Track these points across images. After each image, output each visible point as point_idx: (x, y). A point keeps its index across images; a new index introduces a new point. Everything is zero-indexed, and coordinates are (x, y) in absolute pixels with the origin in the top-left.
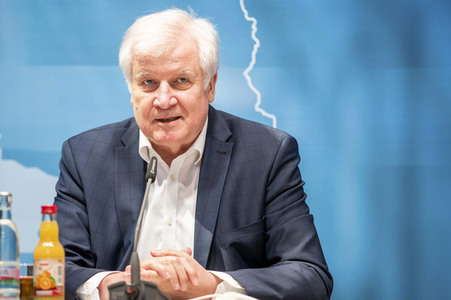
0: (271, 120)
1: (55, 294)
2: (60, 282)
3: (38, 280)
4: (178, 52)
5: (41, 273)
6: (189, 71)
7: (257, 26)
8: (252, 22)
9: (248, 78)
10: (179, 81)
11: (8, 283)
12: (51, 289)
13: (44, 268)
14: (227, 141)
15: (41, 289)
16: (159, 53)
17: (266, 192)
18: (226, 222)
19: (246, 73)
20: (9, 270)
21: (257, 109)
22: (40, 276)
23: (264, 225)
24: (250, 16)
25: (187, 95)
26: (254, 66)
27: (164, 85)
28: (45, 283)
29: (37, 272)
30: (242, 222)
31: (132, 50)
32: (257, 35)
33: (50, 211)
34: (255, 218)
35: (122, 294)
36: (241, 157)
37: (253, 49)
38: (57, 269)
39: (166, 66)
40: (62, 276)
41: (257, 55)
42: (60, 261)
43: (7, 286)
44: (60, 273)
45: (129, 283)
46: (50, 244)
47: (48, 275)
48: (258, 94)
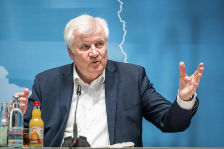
1: (39, 142)
2: (41, 137)
3: (31, 136)
5: (33, 132)
7: (126, 24)
8: (123, 23)
9: (121, 48)
11: (18, 137)
12: (37, 140)
13: (34, 130)
14: (114, 72)
15: (33, 140)
19: (120, 46)
20: (18, 131)
22: (33, 134)
24: (122, 20)
26: (124, 42)
28: (35, 137)
29: (31, 132)
32: (125, 29)
33: (37, 105)
37: (123, 35)
38: (40, 131)
40: (42, 134)
41: (125, 37)
42: (41, 127)
43: (17, 139)
44: (41, 133)
46: (37, 120)
47: (36, 133)
48: (126, 55)
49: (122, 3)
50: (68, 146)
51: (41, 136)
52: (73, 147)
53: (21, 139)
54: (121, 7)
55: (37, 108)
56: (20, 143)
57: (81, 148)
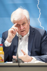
0: (43, 28)
1: (2, 61)
2: (3, 59)
7: (40, 10)
9: (39, 20)
14: (33, 32)
17: (41, 41)
18: (34, 47)
19: (38, 19)
21: (40, 26)
24: (39, 8)
28: (1, 59)
32: (40, 12)
33: (1, 45)
34: (39, 46)
35: (15, 61)
37: (39, 14)
40: (4, 57)
41: (40, 16)
42: (3, 55)
44: (3, 57)
45: (16, 59)
46: (1, 51)
47: (1, 57)
48: (41, 23)
49: (39, 1)
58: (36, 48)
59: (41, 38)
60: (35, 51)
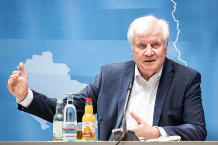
1: (91, 136)
3: (84, 130)
4: (154, 33)
5: (86, 127)
6: (159, 41)
10: (155, 45)
11: (71, 131)
12: (90, 134)
14: (171, 72)
15: (85, 134)
16: (147, 33)
17: (185, 94)
18: (167, 106)
22: (85, 128)
23: (183, 108)
25: (158, 51)
26: (177, 41)
27: (149, 46)
28: (87, 131)
30: (174, 107)
31: (134, 32)
34: (179, 105)
36: (176, 79)
38: (92, 126)
39: (150, 38)
43: (71, 133)
44: (93, 127)
46: (89, 115)
47: (88, 128)
48: (179, 53)
49: (176, 3)
50: (117, 139)
51: (93, 130)
52: (121, 140)
53: (75, 133)
54: (175, 7)
55: (90, 104)
56: (73, 137)
57: (130, 141)
58: (171, 108)
59: (185, 87)
60: (170, 116)
